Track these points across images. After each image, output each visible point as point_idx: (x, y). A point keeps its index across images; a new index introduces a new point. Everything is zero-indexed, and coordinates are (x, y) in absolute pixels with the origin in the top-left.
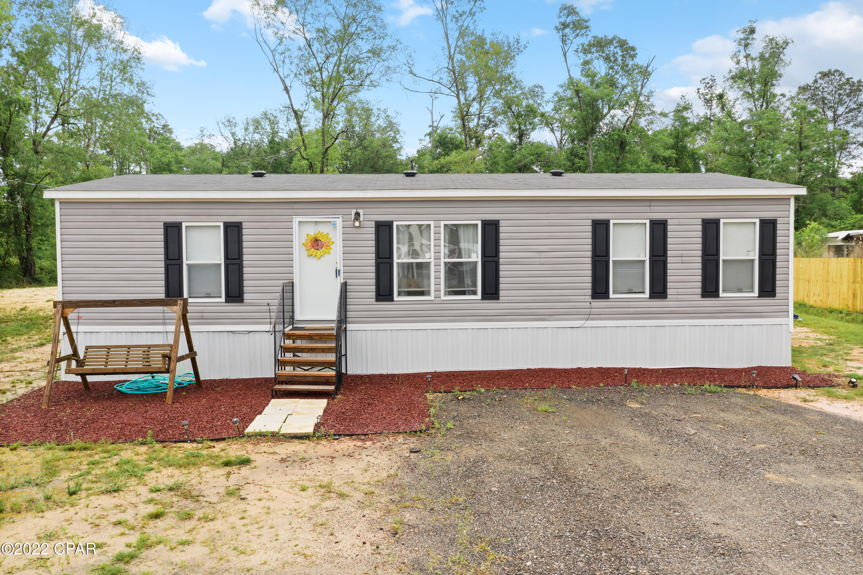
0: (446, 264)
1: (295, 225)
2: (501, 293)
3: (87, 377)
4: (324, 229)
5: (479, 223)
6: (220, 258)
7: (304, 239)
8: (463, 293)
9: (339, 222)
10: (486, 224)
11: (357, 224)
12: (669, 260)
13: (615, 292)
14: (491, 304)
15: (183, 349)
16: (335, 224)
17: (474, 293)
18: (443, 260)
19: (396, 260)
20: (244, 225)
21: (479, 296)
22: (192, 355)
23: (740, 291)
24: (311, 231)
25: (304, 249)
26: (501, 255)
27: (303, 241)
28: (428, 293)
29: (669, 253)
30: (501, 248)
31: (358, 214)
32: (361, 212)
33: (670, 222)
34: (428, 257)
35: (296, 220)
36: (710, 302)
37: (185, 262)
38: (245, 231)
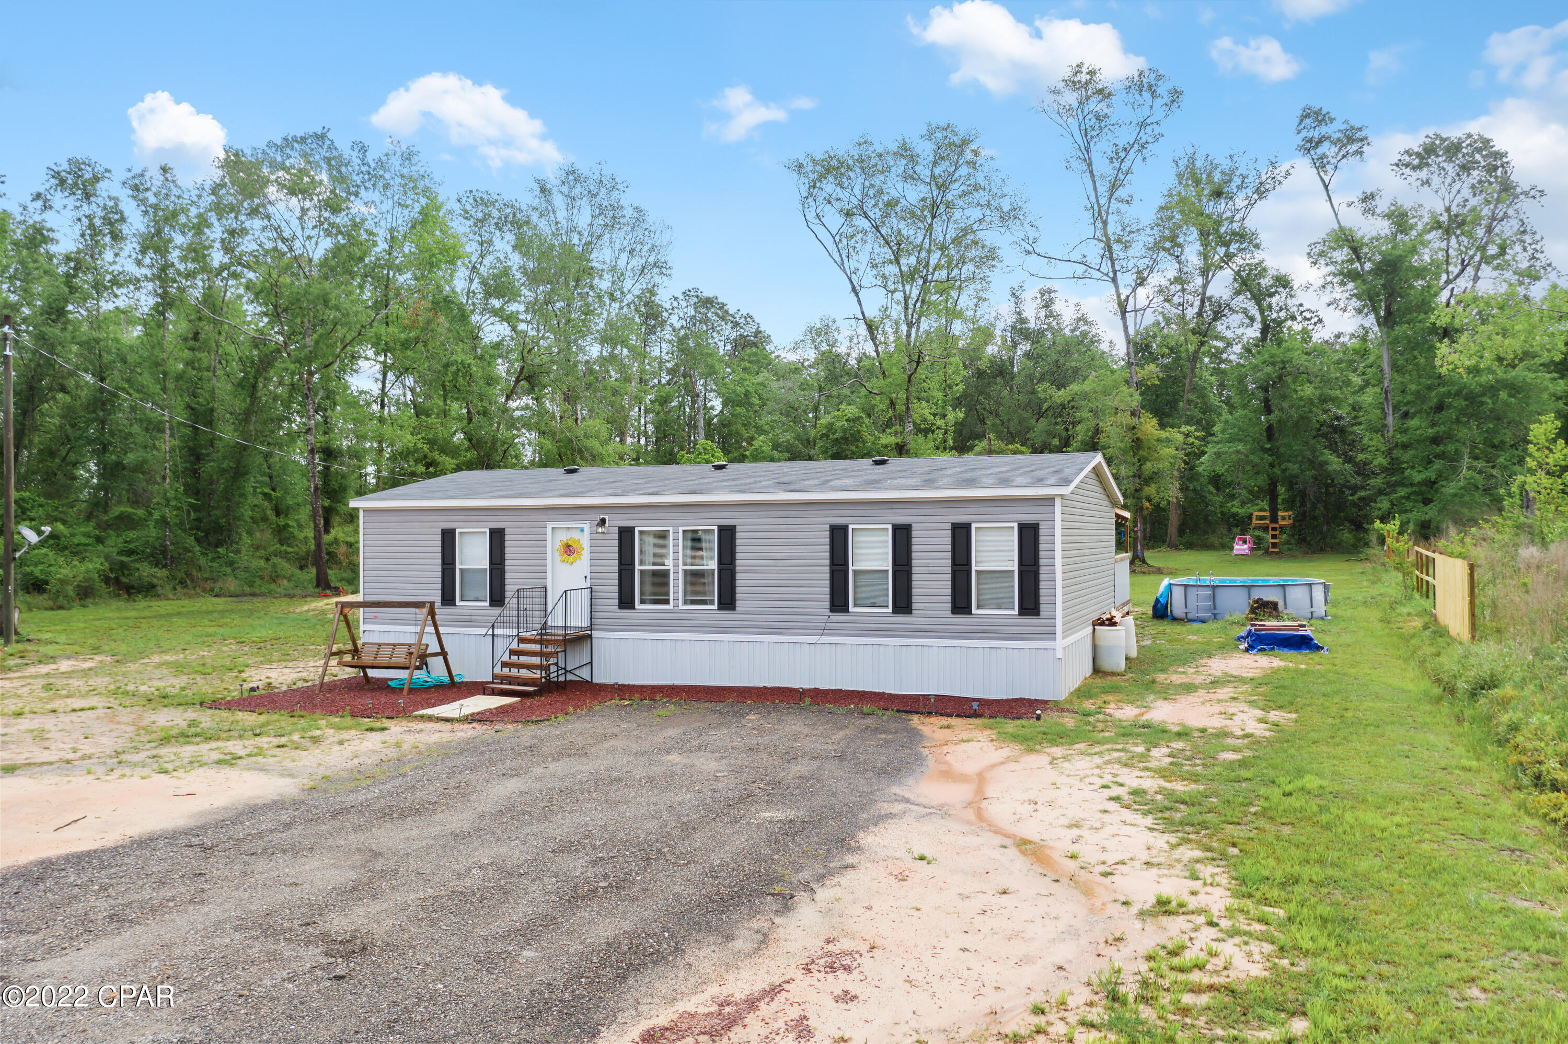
0: (685, 571)
1: (549, 530)
2: (738, 603)
3: (368, 670)
4: (576, 535)
5: (716, 528)
6: (485, 564)
7: (558, 545)
8: (704, 602)
9: (587, 527)
10: (722, 529)
11: (600, 530)
12: (914, 570)
13: (855, 605)
14: (726, 615)
15: (434, 647)
16: (582, 530)
17: (712, 603)
18: (681, 567)
19: (638, 567)
20: (507, 531)
21: (715, 607)
22: (443, 654)
23: (999, 607)
24: (563, 537)
25: (557, 554)
26: (738, 562)
27: (557, 547)
28: (667, 602)
29: (914, 562)
30: (738, 555)
31: (603, 521)
32: (607, 517)
33: (914, 526)
34: (669, 564)
35: (550, 525)
36: (961, 619)
37: (458, 566)
38: (507, 537)
